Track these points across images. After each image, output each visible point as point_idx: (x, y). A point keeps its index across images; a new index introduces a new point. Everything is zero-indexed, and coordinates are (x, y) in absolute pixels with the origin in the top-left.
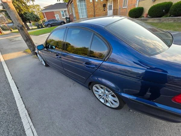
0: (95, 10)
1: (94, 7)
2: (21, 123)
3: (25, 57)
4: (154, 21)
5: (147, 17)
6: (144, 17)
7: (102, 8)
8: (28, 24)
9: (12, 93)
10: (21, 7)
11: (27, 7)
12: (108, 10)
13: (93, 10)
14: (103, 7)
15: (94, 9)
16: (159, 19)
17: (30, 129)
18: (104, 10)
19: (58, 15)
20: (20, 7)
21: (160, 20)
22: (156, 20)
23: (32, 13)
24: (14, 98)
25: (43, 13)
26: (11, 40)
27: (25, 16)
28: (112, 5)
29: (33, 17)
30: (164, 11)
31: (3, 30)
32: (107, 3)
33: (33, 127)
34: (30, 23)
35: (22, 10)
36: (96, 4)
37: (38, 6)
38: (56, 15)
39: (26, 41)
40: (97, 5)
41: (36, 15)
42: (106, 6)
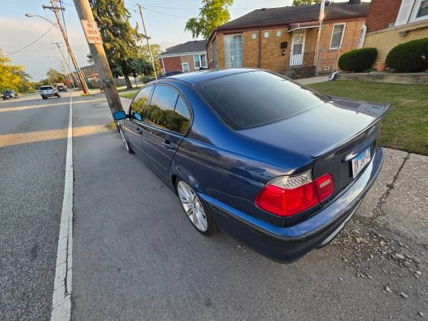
0: (262, 53)
1: (260, 48)
2: (58, 228)
3: (106, 134)
4: (400, 80)
5: (385, 70)
6: (376, 70)
7: (278, 51)
8: (131, 78)
9: (62, 186)
10: (126, 48)
11: (135, 49)
12: (292, 53)
13: (257, 54)
14: (281, 47)
15: (260, 53)
16: (414, 76)
17: (66, 238)
18: (283, 55)
19: (187, 63)
20: (123, 49)
21: (418, 78)
22: (405, 79)
23: (141, 60)
24: (63, 194)
25: (160, 59)
26: (94, 105)
27: (128, 64)
28: (301, 45)
29: (142, 66)
30: (424, 57)
31: (89, 88)
32: (291, 40)
33: (71, 236)
34: (135, 76)
35: (126, 54)
36: (264, 41)
37: (157, 46)
38: (183, 64)
39: (112, 106)
40: (266, 45)
41: (147, 63)
42: (288, 46)
